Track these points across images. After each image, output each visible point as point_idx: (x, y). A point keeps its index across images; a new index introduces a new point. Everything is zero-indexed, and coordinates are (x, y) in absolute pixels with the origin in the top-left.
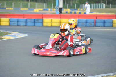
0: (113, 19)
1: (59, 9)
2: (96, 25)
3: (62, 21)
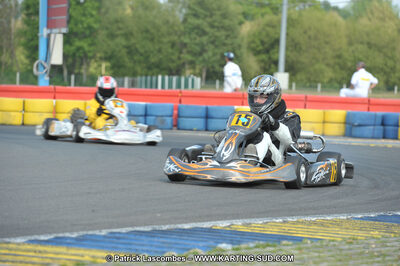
0: (236, 107)
1: (48, 67)
2: (181, 126)
3: (60, 109)
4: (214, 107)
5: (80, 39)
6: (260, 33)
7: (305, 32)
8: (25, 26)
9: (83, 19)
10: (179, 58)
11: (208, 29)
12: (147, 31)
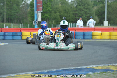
0: (92, 32)
1: (37, 23)
2: (76, 38)
4: (86, 32)
5: (46, 14)
6: (99, 10)
7: (112, 9)
8: (30, 11)
9: (47, 8)
10: (75, 18)
11: (83, 9)
12: (66, 11)
